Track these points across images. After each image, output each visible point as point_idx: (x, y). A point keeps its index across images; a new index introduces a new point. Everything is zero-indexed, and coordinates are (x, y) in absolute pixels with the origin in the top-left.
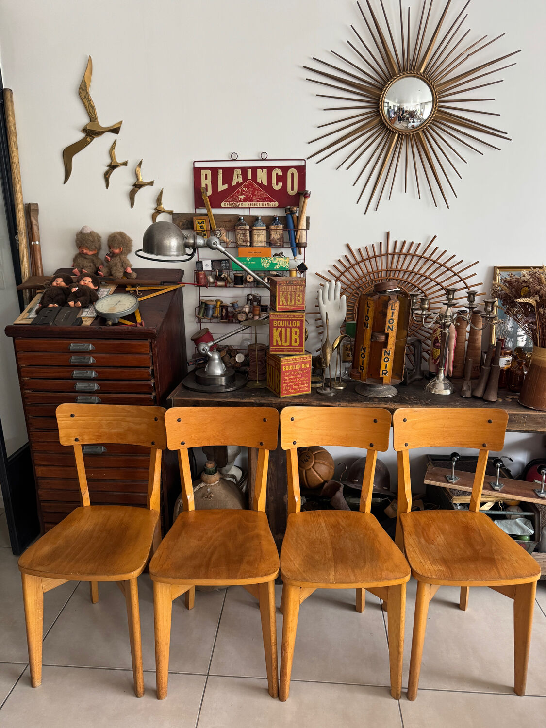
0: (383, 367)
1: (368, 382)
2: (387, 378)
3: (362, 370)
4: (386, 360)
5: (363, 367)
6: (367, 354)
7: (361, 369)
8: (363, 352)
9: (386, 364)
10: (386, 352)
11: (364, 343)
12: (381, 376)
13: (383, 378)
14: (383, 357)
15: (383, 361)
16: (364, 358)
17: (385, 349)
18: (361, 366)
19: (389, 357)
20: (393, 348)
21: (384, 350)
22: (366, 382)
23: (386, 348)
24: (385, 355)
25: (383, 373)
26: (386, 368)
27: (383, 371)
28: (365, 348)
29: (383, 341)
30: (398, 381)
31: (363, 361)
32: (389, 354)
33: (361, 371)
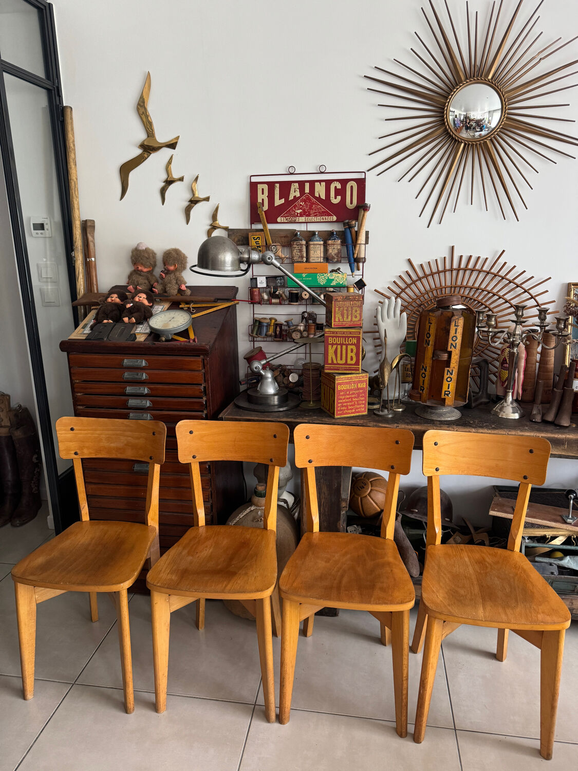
0: (445, 388)
1: (428, 404)
2: (450, 399)
3: (423, 390)
4: (449, 379)
5: (423, 387)
6: (428, 373)
7: (421, 389)
8: (423, 371)
9: (449, 384)
10: (448, 371)
11: (425, 362)
12: (443, 396)
13: (445, 399)
14: (446, 377)
15: (445, 381)
16: (424, 378)
17: (448, 369)
18: (421, 387)
19: (452, 376)
20: (457, 367)
21: (446, 369)
22: (426, 403)
23: (449, 367)
24: (447, 374)
25: (445, 394)
26: (448, 388)
27: (445, 391)
28: (426, 367)
29: (445, 359)
30: (462, 403)
31: (423, 381)
32: (451, 374)
33: (421, 392)
